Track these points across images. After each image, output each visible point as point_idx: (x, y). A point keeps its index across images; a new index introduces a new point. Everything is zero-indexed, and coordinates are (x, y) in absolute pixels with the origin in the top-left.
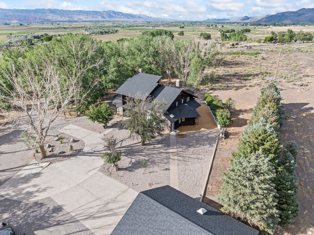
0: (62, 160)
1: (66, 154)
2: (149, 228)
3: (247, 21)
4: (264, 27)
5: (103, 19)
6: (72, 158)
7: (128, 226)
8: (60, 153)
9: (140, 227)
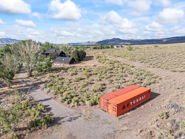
5: (2, 43)
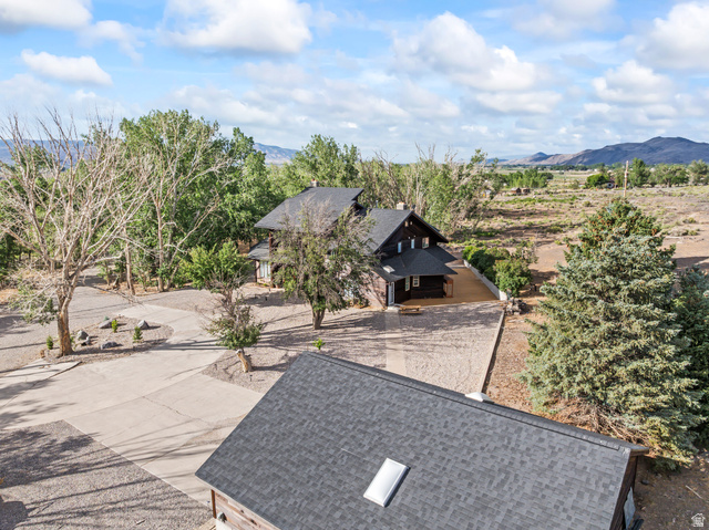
0: (111, 358)
1: (122, 348)
2: (329, 423)
3: (543, 163)
4: (580, 172)
6: (136, 354)
7: (267, 426)
8: (109, 345)
9: (302, 424)
